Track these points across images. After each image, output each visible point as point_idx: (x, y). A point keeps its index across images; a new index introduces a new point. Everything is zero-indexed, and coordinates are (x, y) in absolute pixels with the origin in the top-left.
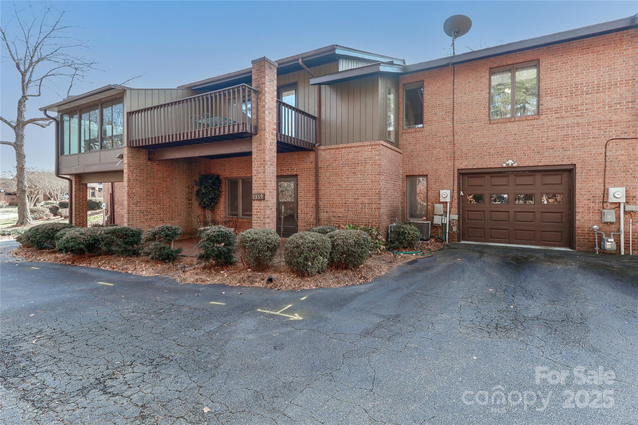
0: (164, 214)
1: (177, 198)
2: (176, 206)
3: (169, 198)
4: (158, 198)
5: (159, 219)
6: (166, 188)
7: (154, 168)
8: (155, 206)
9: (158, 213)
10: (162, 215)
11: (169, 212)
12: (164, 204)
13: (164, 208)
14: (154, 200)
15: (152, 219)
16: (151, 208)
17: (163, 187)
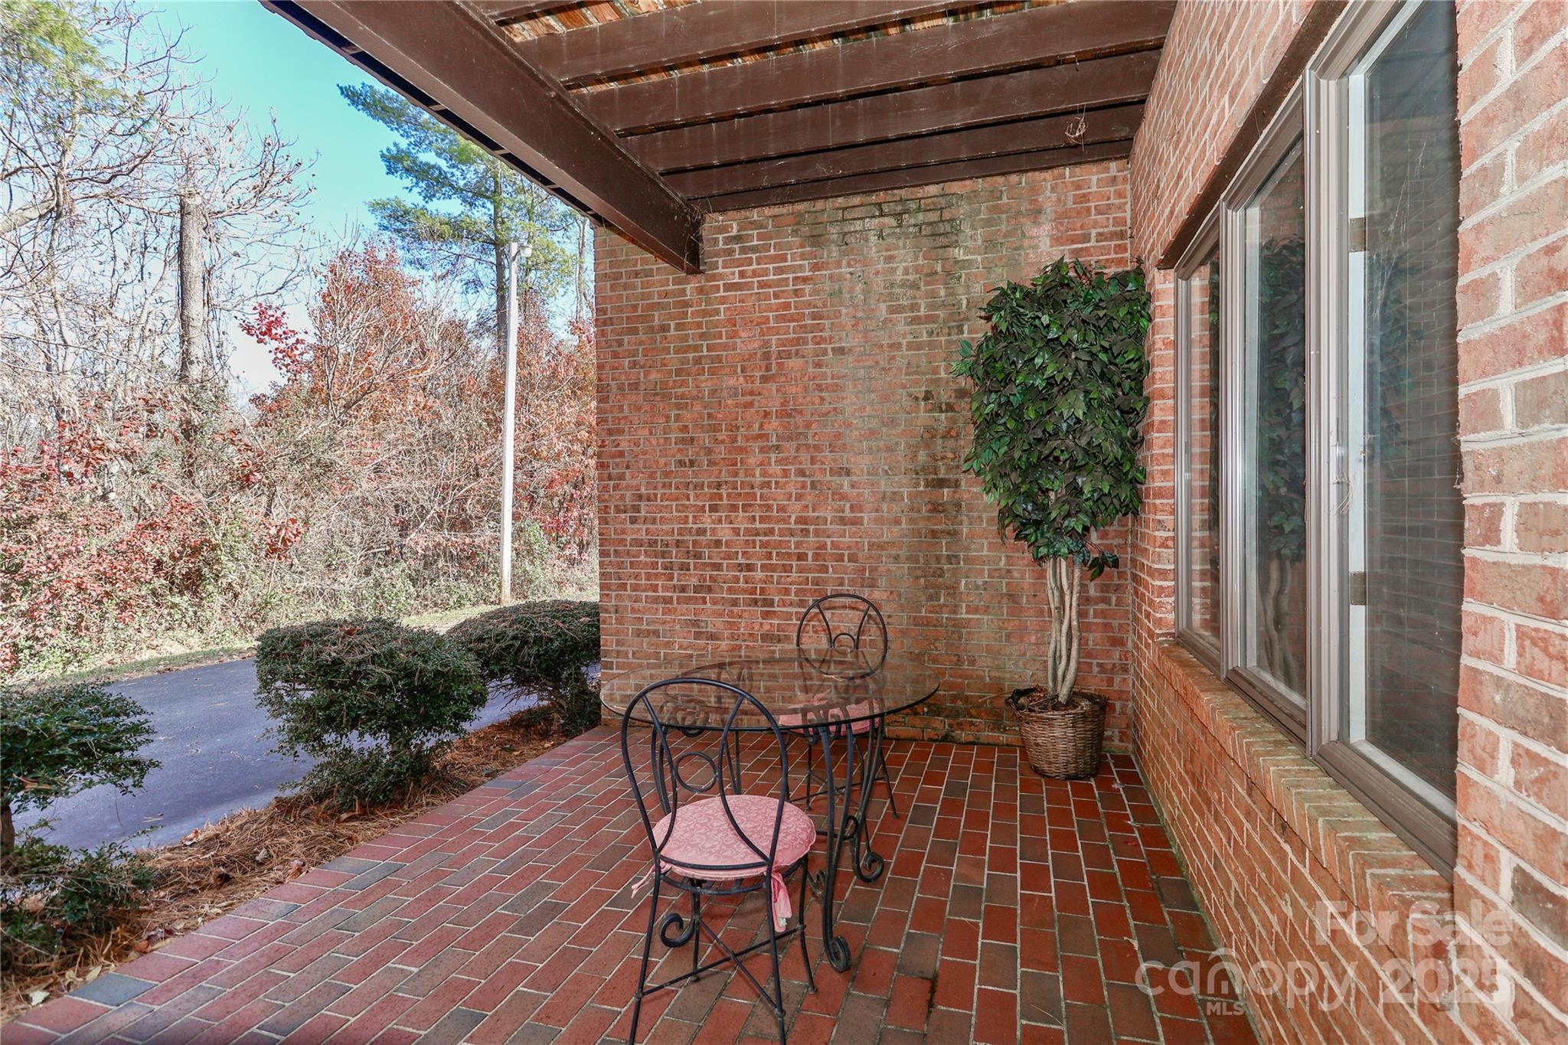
0: (772, 568)
1: (848, 473)
2: (842, 521)
3: (801, 473)
4: (736, 474)
5: (744, 591)
6: (785, 414)
7: (717, 312)
8: (720, 521)
9: (741, 560)
10: (759, 574)
11: (801, 557)
12: (769, 508)
13: (771, 532)
14: (719, 486)
15: (710, 590)
16: (701, 532)
17: (766, 414)
